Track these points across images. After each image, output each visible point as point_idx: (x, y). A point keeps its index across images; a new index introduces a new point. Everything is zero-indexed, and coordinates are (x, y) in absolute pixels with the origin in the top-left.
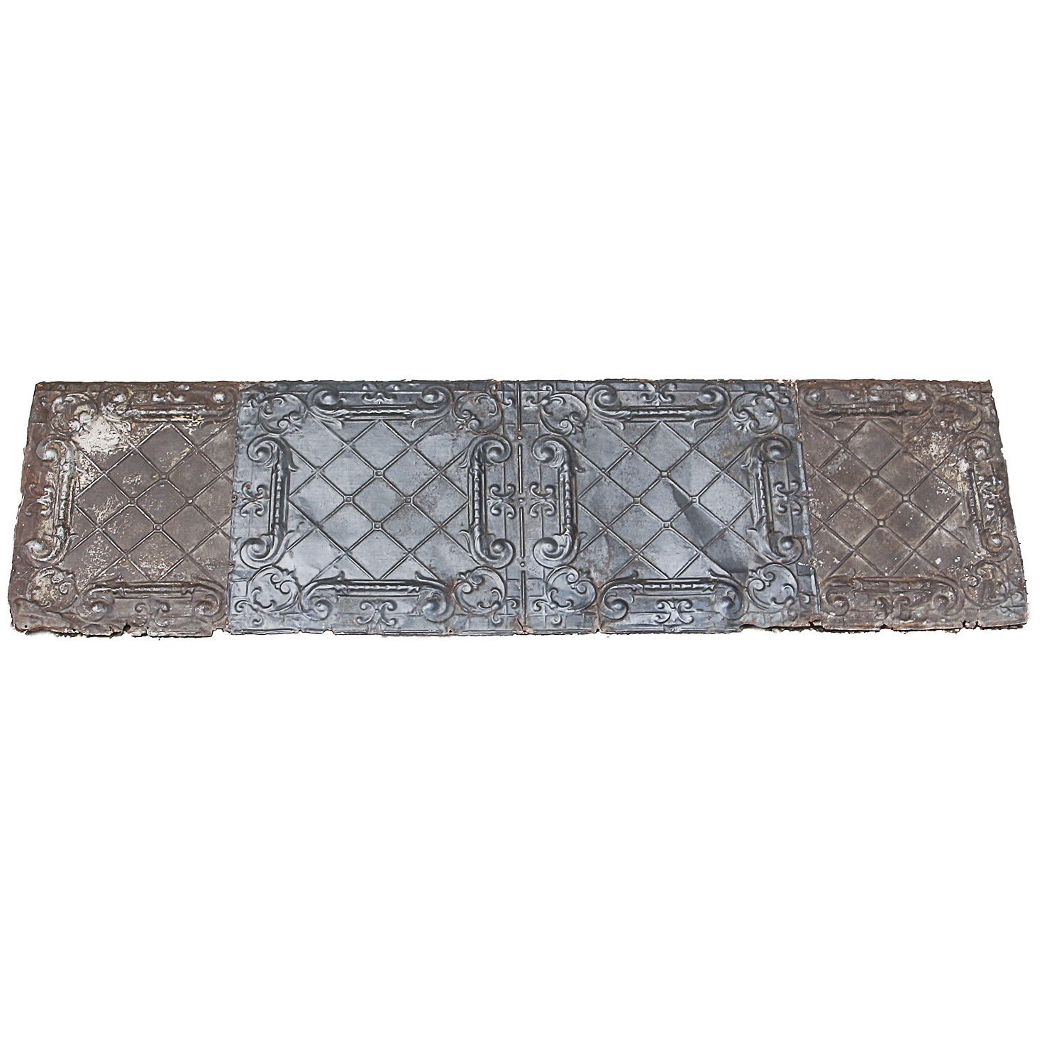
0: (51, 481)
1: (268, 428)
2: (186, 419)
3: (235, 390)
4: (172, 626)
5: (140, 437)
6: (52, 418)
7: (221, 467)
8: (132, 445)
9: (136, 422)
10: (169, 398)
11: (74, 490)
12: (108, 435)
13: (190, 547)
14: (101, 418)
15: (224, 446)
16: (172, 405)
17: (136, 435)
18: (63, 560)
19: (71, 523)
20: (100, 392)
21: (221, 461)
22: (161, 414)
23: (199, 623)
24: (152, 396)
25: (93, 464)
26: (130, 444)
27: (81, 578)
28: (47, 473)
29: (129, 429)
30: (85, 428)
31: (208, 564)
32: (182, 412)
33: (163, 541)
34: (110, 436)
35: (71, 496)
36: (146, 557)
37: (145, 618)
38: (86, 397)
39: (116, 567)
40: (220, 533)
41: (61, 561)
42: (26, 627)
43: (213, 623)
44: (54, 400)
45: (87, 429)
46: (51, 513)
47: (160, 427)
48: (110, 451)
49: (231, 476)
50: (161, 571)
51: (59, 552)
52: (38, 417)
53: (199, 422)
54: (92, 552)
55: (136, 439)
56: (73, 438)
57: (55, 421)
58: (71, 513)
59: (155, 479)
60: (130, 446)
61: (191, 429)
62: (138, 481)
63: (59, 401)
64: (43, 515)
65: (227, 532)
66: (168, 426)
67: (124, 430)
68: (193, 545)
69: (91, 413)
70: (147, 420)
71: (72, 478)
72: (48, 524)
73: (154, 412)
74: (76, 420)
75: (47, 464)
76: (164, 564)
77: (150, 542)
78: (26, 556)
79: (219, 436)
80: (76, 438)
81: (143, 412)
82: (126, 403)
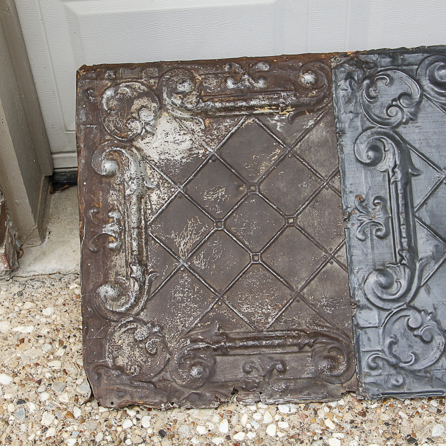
0: (115, 202)
1: (375, 117)
2: (271, 111)
3: (326, 67)
4: (291, 390)
5: (217, 137)
6: (105, 118)
7: (323, 175)
8: (209, 148)
9: (210, 117)
10: (247, 83)
11: (145, 213)
12: (177, 137)
13: (299, 283)
14: (165, 114)
15: (323, 144)
16: (252, 93)
17: (212, 135)
18: (145, 308)
19: (147, 257)
20: (160, 77)
21: (322, 165)
22: (241, 106)
23: (325, 386)
24: (226, 82)
25: (165, 176)
26: (207, 147)
27: (170, 331)
28: (109, 193)
29: (203, 127)
30: (148, 128)
31: (324, 305)
32: (267, 102)
33: (265, 276)
34: (180, 138)
35: (143, 222)
36: (246, 298)
37: (257, 381)
38: (143, 87)
39: (211, 314)
40: (335, 263)
41: (142, 310)
42: (112, 403)
43: (342, 384)
44: (104, 93)
45: (151, 131)
46: (121, 246)
47: (240, 123)
48: (183, 158)
49: (337, 185)
50: (267, 315)
51: (139, 298)
52: (87, 118)
53: (288, 114)
54: (179, 295)
55: (213, 140)
56: (135, 143)
57: (109, 121)
58: (146, 244)
59: (243, 191)
60: (206, 150)
61: (279, 124)
62: (223, 196)
63: (109, 93)
64: (112, 249)
65: (343, 260)
66: (250, 121)
67: (197, 128)
68: (303, 279)
69: (153, 109)
70: (223, 114)
71: (142, 198)
72: (119, 260)
73: (232, 104)
74: (135, 118)
75: (107, 180)
76: (269, 307)
77: (249, 278)
78: (99, 307)
79: (314, 131)
80: (140, 143)
81: (218, 105)
82: (194, 93)
